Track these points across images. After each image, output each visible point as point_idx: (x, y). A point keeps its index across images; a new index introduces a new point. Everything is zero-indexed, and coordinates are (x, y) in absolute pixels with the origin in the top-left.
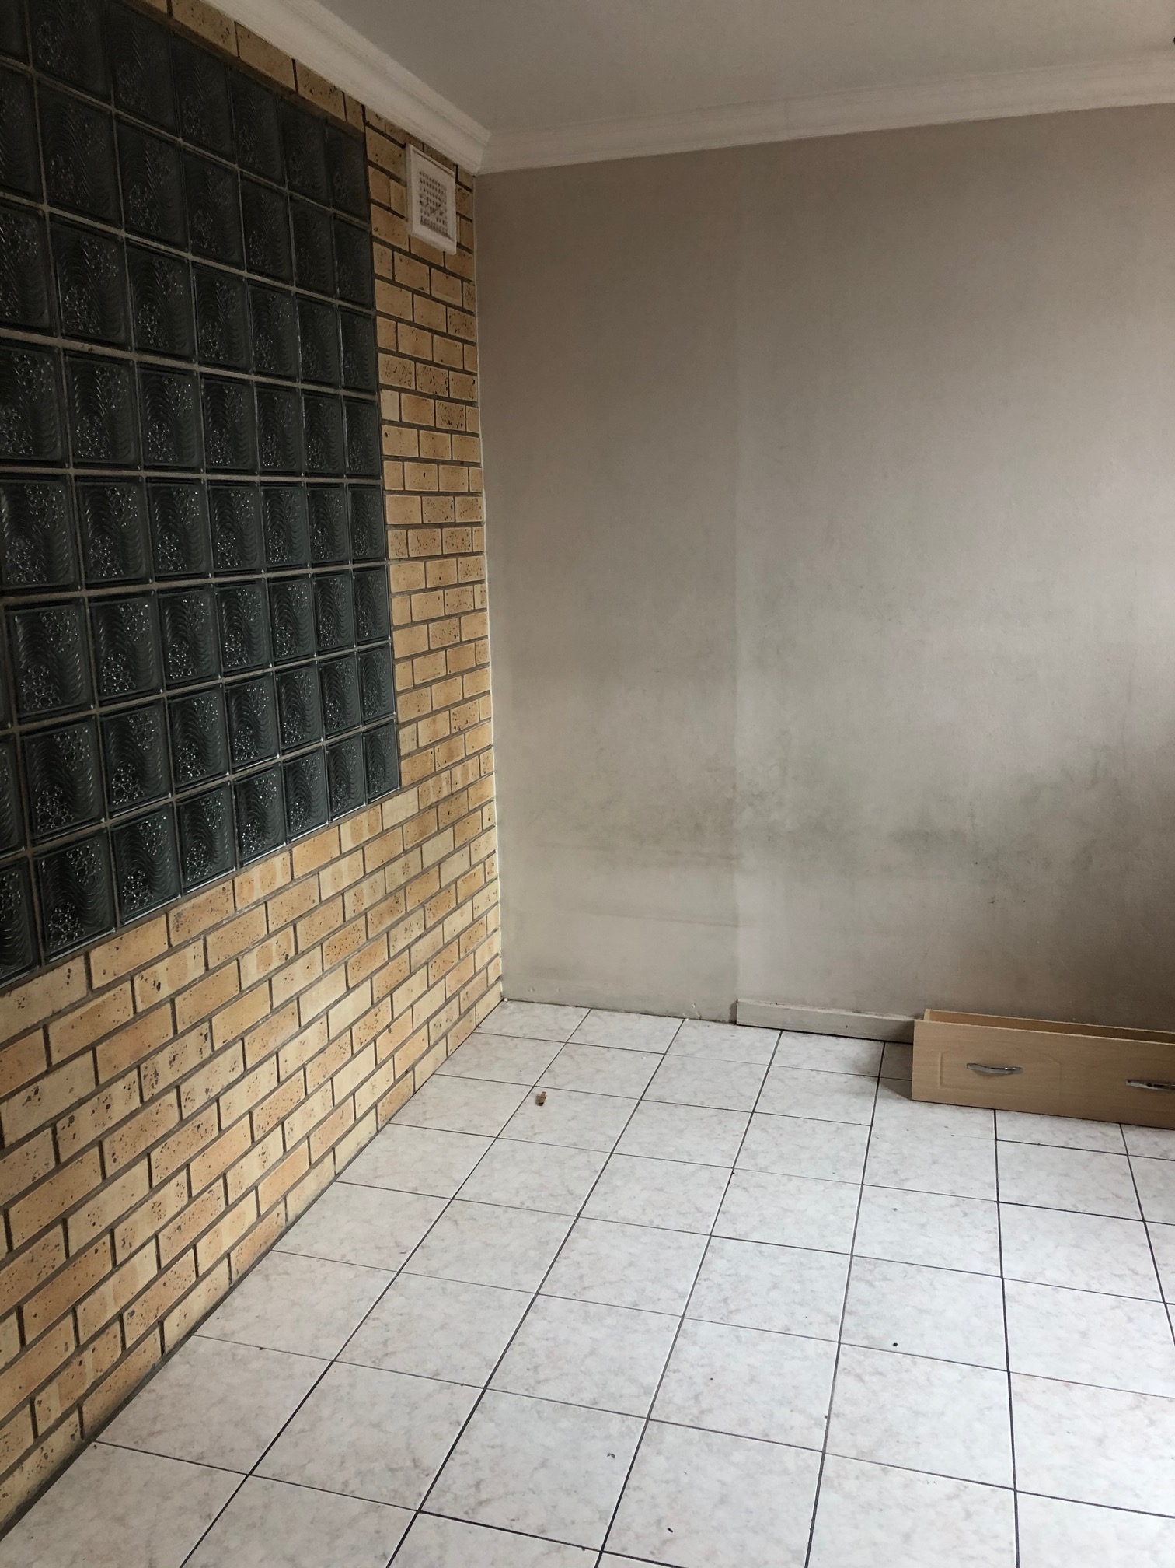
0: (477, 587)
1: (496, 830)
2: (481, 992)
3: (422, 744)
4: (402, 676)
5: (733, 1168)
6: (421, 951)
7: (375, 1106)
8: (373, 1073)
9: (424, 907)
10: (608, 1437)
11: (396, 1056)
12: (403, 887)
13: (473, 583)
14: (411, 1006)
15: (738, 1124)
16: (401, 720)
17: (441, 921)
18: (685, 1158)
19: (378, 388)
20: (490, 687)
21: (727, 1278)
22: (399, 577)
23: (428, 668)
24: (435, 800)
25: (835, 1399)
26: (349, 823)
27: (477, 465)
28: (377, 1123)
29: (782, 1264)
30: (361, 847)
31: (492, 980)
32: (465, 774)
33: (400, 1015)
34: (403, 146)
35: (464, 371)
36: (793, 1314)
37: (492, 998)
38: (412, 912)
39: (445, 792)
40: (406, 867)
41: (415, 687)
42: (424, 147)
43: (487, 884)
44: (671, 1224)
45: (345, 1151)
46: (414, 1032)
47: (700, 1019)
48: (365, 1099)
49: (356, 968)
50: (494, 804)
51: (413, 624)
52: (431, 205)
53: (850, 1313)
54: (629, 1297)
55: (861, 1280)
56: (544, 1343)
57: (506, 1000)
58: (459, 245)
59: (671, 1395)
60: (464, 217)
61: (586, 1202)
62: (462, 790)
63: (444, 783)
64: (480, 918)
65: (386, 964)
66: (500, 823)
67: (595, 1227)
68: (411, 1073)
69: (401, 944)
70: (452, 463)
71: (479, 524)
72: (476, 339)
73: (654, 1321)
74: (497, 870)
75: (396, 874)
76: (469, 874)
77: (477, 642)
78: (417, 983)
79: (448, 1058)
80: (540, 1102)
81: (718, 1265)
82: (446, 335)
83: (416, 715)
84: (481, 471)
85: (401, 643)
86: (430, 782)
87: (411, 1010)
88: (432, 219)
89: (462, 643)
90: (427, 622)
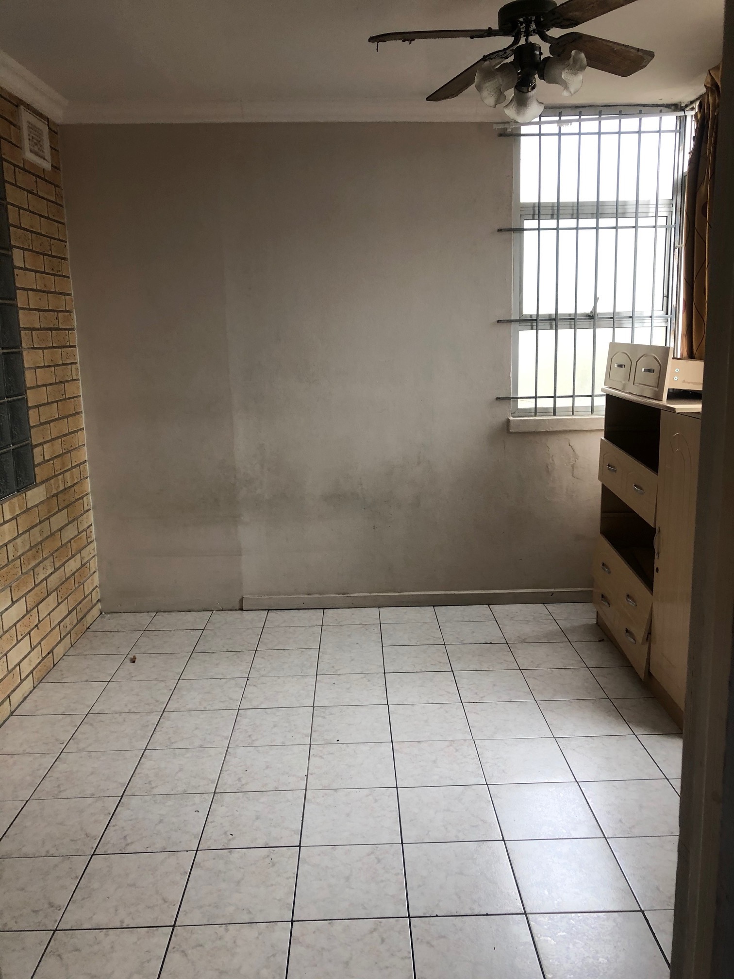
0: (73, 366)
1: (92, 511)
2: (88, 608)
3: (46, 458)
4: (33, 417)
5: (248, 678)
6: (54, 581)
7: (32, 672)
8: (29, 653)
9: (53, 555)
10: (194, 804)
11: (42, 643)
12: (40, 543)
13: (71, 364)
14: (49, 614)
15: (249, 657)
16: (34, 443)
17: (63, 564)
18: (221, 676)
19: (12, 247)
20: (84, 426)
21: (250, 726)
22: (29, 359)
23: (49, 412)
24: (55, 493)
25: (309, 767)
26: (7, 503)
27: (70, 295)
28: (34, 683)
29: (278, 716)
30: (15, 518)
31: (95, 601)
32: (72, 477)
33: (43, 619)
34: (17, 106)
35: (59, 240)
36: (285, 736)
37: (95, 612)
38: (46, 558)
39: (62, 488)
40: (41, 532)
41: (41, 424)
42: (28, 107)
43: (89, 544)
44: (217, 707)
45: (16, 698)
46: (52, 630)
47: (222, 610)
48: (26, 668)
49: (17, 590)
50: (90, 496)
51: (38, 387)
52: (35, 141)
53: (315, 731)
54: (197, 743)
55: (319, 716)
56: (153, 770)
57: (104, 613)
58: (52, 165)
59: (226, 781)
60: (55, 149)
61: (167, 705)
62: (70, 487)
63: (60, 482)
64: (85, 564)
65: (33, 588)
66: (94, 507)
67: (173, 715)
68: (51, 654)
69: (42, 577)
70: (55, 293)
71: (72, 329)
72: (65, 221)
73: (212, 752)
74: (94, 536)
75: (36, 535)
76: (78, 537)
77: (75, 399)
78: (52, 600)
79: (72, 646)
80: (133, 661)
81: (244, 722)
82: (48, 218)
83: (42, 441)
84: (72, 298)
85: (32, 398)
86: (52, 481)
87: (49, 616)
88: (36, 149)
89: (66, 399)
90: (46, 385)
